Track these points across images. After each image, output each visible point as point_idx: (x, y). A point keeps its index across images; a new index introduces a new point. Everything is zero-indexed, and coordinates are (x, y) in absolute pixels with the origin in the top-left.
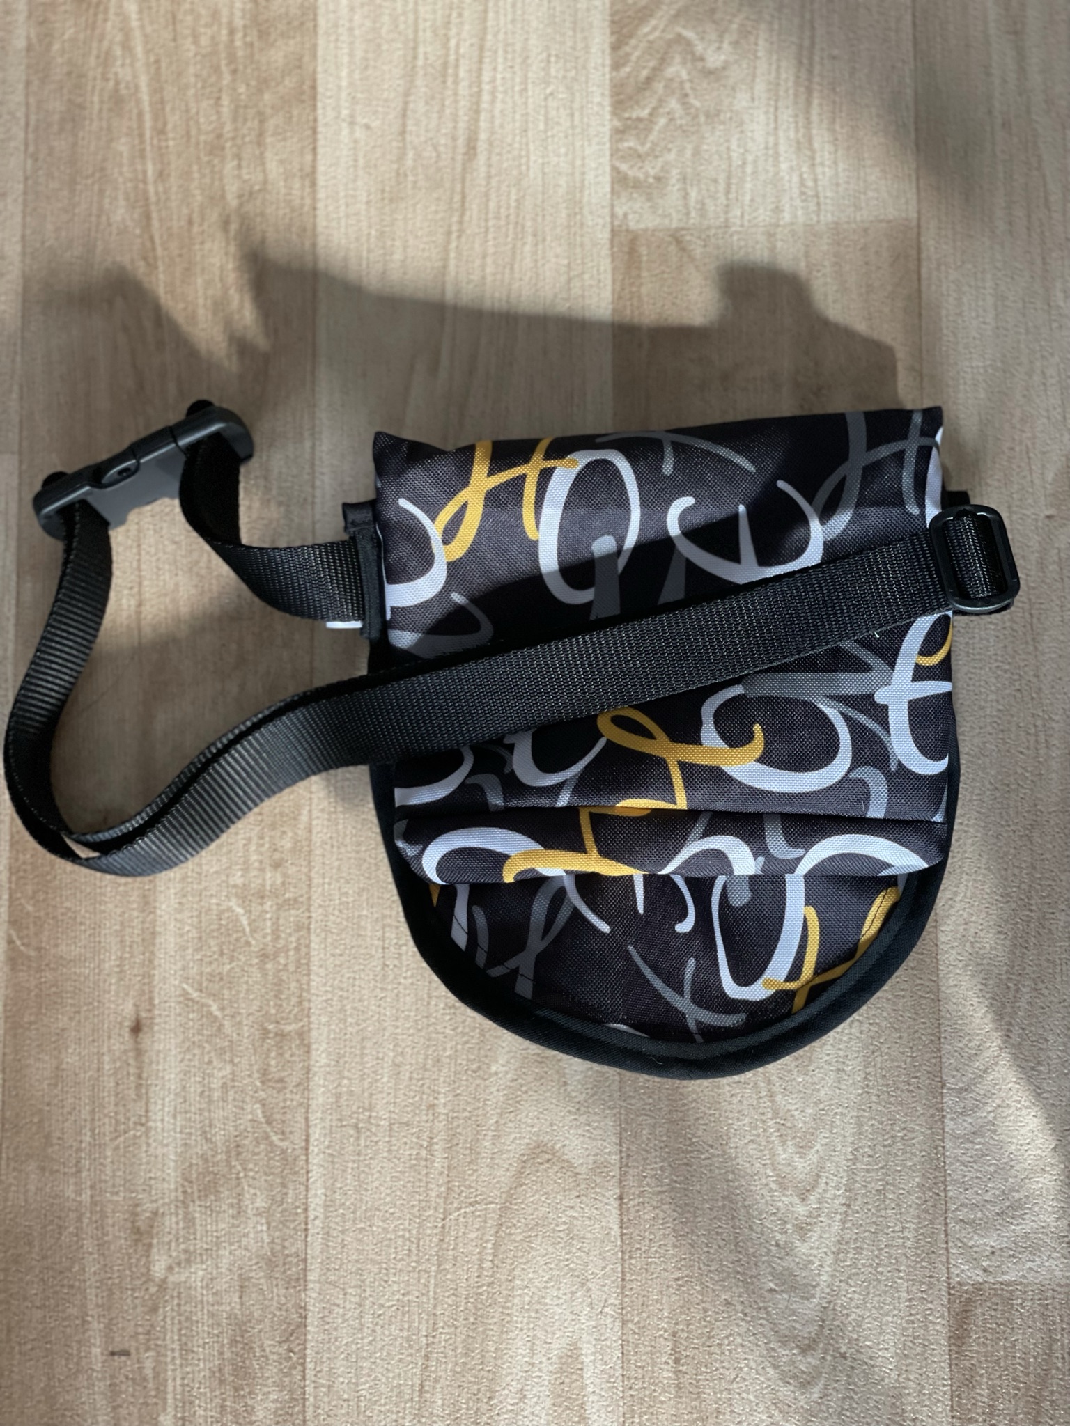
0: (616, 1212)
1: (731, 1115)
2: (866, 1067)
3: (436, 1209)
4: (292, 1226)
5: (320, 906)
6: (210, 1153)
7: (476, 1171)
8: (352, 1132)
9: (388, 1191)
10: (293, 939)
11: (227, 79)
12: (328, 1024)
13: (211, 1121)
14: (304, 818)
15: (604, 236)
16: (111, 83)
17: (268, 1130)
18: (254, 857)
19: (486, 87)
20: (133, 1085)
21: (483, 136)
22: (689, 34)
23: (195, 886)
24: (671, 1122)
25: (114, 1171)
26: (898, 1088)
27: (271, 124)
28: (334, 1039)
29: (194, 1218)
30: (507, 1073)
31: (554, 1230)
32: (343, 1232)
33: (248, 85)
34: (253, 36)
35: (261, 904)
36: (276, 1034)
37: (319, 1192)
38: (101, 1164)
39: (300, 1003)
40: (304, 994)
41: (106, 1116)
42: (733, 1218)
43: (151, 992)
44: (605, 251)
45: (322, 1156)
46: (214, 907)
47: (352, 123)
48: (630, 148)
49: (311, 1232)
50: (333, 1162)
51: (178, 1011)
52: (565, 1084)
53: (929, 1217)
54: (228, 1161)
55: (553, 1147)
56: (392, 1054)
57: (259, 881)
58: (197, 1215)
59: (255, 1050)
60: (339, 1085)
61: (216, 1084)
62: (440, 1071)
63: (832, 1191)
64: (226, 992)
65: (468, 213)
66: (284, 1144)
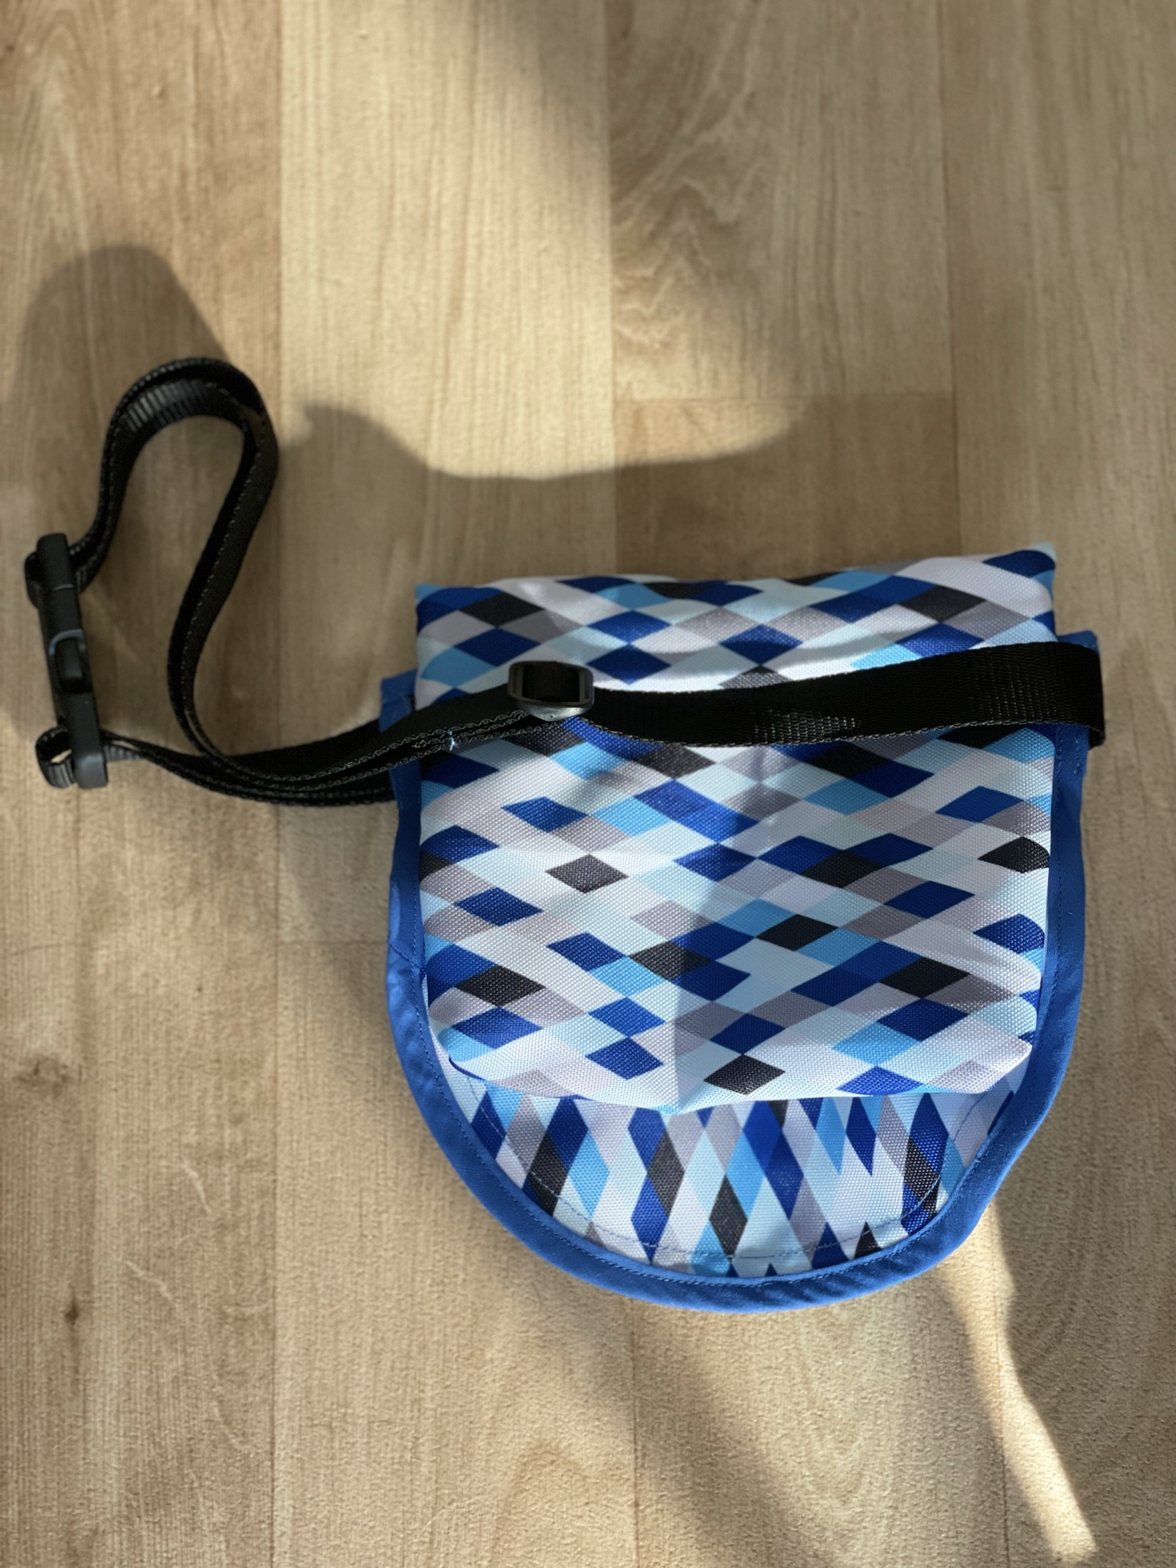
0: (630, 1521)
1: (761, 1406)
2: (913, 1348)
3: (423, 1523)
4: (255, 1544)
5: (288, 1167)
6: (159, 1460)
7: (468, 1476)
8: (325, 1432)
9: (368, 1502)
10: (255, 1206)
11: (178, 227)
12: (297, 1305)
13: (159, 1421)
14: (268, 1065)
15: (605, 406)
16: (46, 231)
17: (227, 1431)
18: (211, 1111)
19: (472, 241)
20: (68, 1380)
21: (469, 295)
22: (697, 185)
23: (141, 1146)
24: (692, 1414)
25: (46, 1483)
26: (949, 1372)
27: (229, 279)
28: (304, 1323)
29: (141, 1537)
30: (504, 1360)
31: (559, 1543)
32: (314, 1551)
33: (202, 235)
34: (208, 179)
35: (219, 1167)
36: (236, 1319)
37: (286, 1504)
38: (31, 1474)
39: (264, 1281)
40: (269, 1271)
41: (35, 1417)
42: (765, 1525)
43: (89, 1271)
44: (607, 423)
45: (289, 1461)
46: (164, 1170)
47: (321, 280)
48: (634, 310)
49: (277, 1551)
50: (302, 1469)
51: (121, 1293)
52: (571, 1371)
53: (988, 1520)
54: (180, 1468)
55: (557, 1446)
56: (370, 1340)
57: (216, 1139)
58: (144, 1533)
59: (211, 1338)
60: (310, 1377)
61: (166, 1378)
62: (427, 1359)
63: (877, 1492)
64: (178, 1270)
65: (452, 380)
66: (246, 1448)
